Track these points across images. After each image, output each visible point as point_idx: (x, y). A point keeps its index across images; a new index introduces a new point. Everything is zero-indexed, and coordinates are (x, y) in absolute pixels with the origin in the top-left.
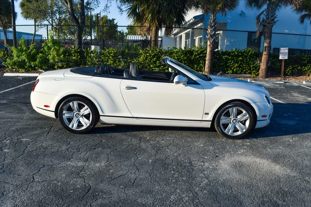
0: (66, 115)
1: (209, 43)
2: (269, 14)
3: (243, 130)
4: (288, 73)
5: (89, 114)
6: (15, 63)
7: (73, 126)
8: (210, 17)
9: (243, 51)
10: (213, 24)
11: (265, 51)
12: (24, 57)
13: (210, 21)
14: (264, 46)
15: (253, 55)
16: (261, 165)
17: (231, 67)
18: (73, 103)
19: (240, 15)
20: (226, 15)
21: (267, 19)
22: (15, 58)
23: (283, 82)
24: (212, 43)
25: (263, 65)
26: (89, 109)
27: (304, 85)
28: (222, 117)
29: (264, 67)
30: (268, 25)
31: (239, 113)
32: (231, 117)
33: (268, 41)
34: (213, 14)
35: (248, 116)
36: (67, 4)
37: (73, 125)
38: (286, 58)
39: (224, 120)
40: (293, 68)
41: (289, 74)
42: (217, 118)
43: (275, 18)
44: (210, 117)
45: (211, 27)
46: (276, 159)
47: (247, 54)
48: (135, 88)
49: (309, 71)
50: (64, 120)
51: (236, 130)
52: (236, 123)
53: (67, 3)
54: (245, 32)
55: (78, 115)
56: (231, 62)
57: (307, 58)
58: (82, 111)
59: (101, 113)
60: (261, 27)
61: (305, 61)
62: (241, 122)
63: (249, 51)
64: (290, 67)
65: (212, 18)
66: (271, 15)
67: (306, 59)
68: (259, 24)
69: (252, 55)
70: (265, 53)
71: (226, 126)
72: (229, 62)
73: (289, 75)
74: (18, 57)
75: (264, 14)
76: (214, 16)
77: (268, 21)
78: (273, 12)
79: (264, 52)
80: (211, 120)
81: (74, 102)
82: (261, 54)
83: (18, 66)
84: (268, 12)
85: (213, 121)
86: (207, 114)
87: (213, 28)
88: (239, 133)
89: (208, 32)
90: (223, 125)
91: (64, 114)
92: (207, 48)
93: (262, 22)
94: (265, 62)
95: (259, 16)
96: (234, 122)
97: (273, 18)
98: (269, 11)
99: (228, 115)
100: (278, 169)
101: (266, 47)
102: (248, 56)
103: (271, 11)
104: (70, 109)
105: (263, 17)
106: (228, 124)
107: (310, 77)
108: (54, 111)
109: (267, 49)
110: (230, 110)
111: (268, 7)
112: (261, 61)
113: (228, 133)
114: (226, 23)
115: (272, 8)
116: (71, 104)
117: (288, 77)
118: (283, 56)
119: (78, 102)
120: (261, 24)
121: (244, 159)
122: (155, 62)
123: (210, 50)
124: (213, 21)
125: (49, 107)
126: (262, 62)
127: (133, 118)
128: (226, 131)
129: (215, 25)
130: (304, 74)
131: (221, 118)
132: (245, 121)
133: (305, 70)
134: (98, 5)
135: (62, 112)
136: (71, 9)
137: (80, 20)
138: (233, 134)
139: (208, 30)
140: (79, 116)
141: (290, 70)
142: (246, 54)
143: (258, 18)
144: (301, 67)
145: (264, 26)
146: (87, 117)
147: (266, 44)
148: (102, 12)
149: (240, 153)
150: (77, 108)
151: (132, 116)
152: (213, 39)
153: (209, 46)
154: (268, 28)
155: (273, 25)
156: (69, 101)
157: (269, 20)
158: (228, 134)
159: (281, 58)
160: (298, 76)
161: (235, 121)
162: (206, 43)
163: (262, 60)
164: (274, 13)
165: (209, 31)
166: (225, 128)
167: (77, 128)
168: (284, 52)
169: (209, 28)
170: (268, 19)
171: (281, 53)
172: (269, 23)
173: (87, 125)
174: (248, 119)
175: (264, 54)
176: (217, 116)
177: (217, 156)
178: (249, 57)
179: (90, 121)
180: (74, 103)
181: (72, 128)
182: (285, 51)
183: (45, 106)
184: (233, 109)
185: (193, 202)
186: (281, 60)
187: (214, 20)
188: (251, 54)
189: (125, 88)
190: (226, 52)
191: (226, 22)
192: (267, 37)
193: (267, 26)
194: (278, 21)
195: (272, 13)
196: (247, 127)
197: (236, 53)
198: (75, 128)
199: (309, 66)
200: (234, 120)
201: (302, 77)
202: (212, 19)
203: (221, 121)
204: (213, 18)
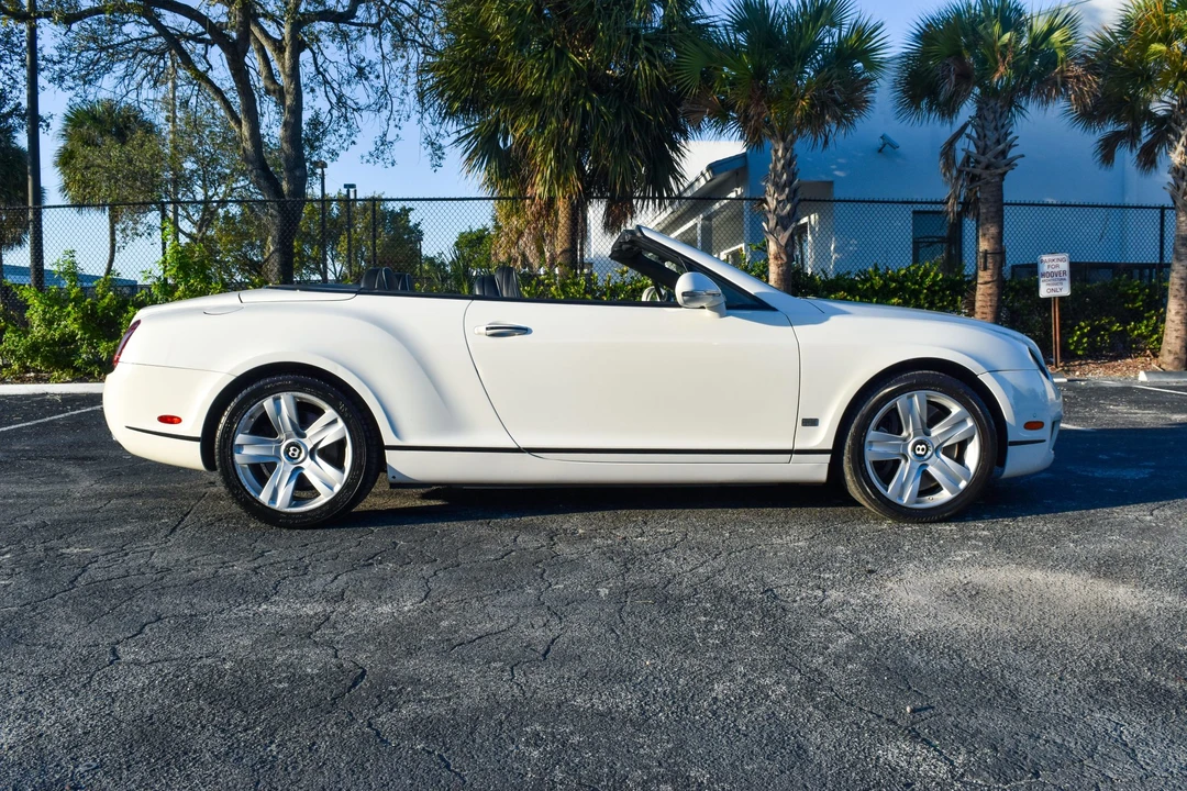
0: (247, 451)
1: (772, 248)
2: (987, 132)
3: (957, 484)
4: (1077, 348)
5: (341, 444)
6: (34, 349)
7: (274, 498)
8: (772, 152)
9: (903, 272)
10: (785, 176)
11: (985, 269)
12: (71, 324)
13: (771, 166)
14: (977, 252)
15: (940, 286)
16: (1053, 589)
18: (277, 401)
19: (880, 151)
20: (826, 142)
21: (981, 151)
22: (38, 331)
23: (1065, 380)
24: (786, 245)
26: (341, 423)
27: (1142, 383)
28: (872, 434)
30: (985, 174)
31: (937, 414)
32: (905, 434)
33: (993, 230)
34: (784, 139)
35: (970, 423)
36: (240, 127)
37: (278, 493)
38: (1066, 291)
39: (878, 447)
40: (1095, 331)
41: (1080, 353)
42: (853, 440)
43: (1010, 146)
44: (823, 436)
45: (779, 188)
46: (1108, 568)
47: (920, 285)
48: (524, 331)
49: (1155, 337)
50: (239, 471)
51: (929, 486)
52: (929, 453)
53: (239, 122)
54: (905, 206)
55: (295, 450)
57: (1142, 290)
58: (310, 432)
59: (388, 438)
60: (961, 182)
61: (1134, 302)
62: (948, 451)
63: (926, 274)
64: (1083, 324)
65: (780, 153)
66: (992, 136)
67: (1136, 296)
68: (954, 173)
69: (937, 288)
70: (984, 276)
71: (887, 469)
73: (1080, 357)
74: (49, 323)
75: (968, 136)
76: (786, 150)
77: (984, 160)
78: (1000, 125)
79: (981, 273)
80: (830, 447)
81: (279, 398)
82: (970, 282)
83: (45, 359)
84: (983, 127)
85: (836, 452)
86: (811, 422)
87: (787, 190)
88: (945, 495)
89: (767, 207)
90: (878, 466)
91: (241, 446)
92: (766, 266)
93: (963, 165)
94: (987, 310)
95: (951, 143)
96: (920, 452)
97: (1001, 147)
98: (986, 124)
99: (892, 424)
100: (1123, 595)
101: (986, 252)
102: (921, 292)
103: (993, 124)
104: (264, 428)
105: (964, 146)
106: (897, 463)
107: (1160, 358)
108: (199, 435)
109: (989, 260)
110: (900, 402)
111: (980, 109)
112: (974, 309)
113: (901, 496)
114: (831, 183)
115: (995, 112)
116: (268, 404)
117: (1080, 365)
118: (1054, 285)
119: (295, 397)
120: (960, 172)
121: (978, 576)
123: (778, 274)
124: (783, 167)
125: (179, 420)
126: (977, 310)
127: (518, 450)
128: (891, 491)
129: (791, 183)
130: (1137, 349)
131: (869, 439)
132: (963, 445)
133: (1139, 335)
134: (353, 138)
135: (233, 441)
136: (252, 143)
137: (288, 183)
138: (917, 502)
139: (769, 199)
140: (300, 452)
141: (1083, 335)
142: (914, 284)
143: (948, 150)
144: (1125, 323)
145: (973, 178)
146: (333, 454)
147: (986, 243)
148: (368, 161)
149: (959, 558)
150: (290, 419)
151: (514, 446)
152: (787, 234)
153: (776, 258)
154: (988, 183)
155: (1005, 173)
156: (262, 394)
157: (990, 155)
158: (898, 501)
159: (1045, 291)
160: (1115, 358)
161: (921, 447)
162: (764, 249)
163: (978, 304)
164: (1004, 131)
165: (772, 203)
166: (886, 481)
167: (290, 506)
168: (1056, 270)
169: (772, 192)
170: (984, 154)
171: (1043, 275)
172: (987, 167)
173: (331, 489)
174: (972, 438)
175: (980, 281)
176: (852, 429)
177: (871, 572)
178: (926, 297)
179: (343, 472)
180: (282, 401)
181: (272, 506)
182: (1057, 266)
183: (164, 419)
184: (911, 397)
185: (813, 699)
186: (1048, 300)
187: (788, 164)
188: (934, 283)
189: (484, 330)
190: (840, 282)
191: (830, 179)
192: (987, 219)
193: (983, 176)
194: (1023, 156)
195: (996, 129)
196: (972, 470)
197: (878, 281)
198: (282, 502)
199: (1151, 317)
200: (920, 442)
201: (1129, 360)
202: (778, 160)
203: (867, 450)
204: (784, 156)
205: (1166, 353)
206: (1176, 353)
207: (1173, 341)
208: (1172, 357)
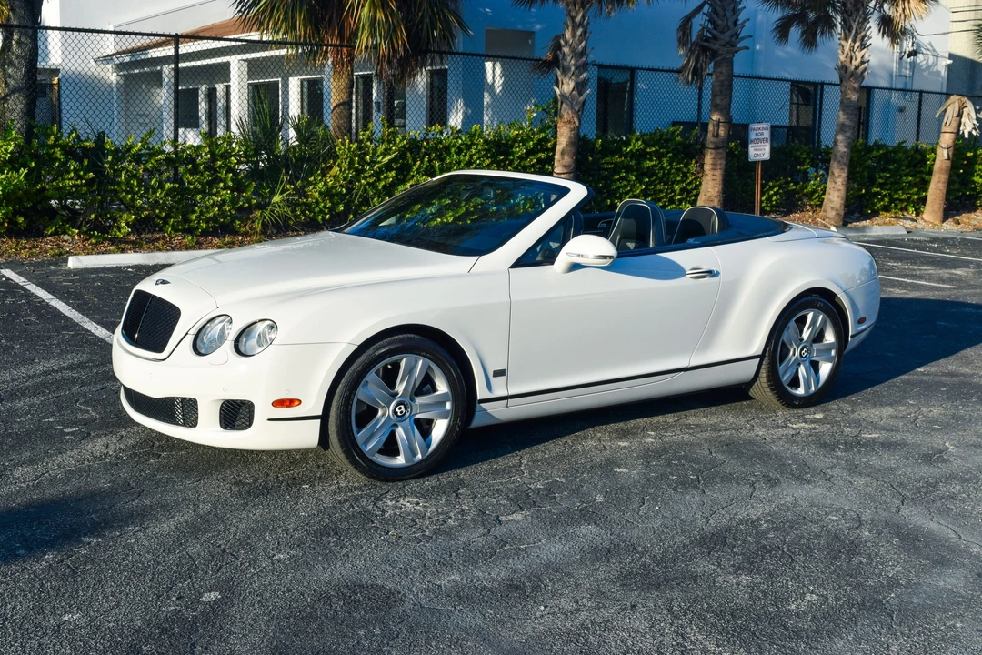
1: (565, 112)
2: (727, 13)
4: (767, 205)
10: (583, 44)
11: (717, 136)
17: (621, 194)
21: (719, 28)
24: (579, 110)
25: (711, 183)
29: (717, 190)
30: (722, 50)
33: (723, 102)
38: (767, 155)
41: (768, 209)
43: (741, 27)
56: (622, 179)
61: (802, 165)
64: (771, 183)
66: (730, 17)
70: (715, 142)
72: (617, 177)
75: (704, 14)
77: (722, 37)
78: (737, 7)
79: (711, 139)
84: (723, 8)
87: (584, 58)
89: (559, 72)
93: (698, 38)
94: (719, 173)
95: (689, 18)
97: (736, 27)
101: (720, 121)
103: (732, 6)
109: (722, 128)
114: (533, 33)
118: (760, 151)
120: (695, 44)
122: (389, 190)
123: (570, 138)
124: (581, 35)
126: (707, 172)
139: (565, 64)
142: (661, 147)
143: (685, 26)
147: (719, 113)
152: (582, 99)
153: (569, 122)
154: (724, 58)
157: (728, 34)
159: (752, 155)
163: (707, 167)
164: (738, 12)
165: (569, 69)
168: (762, 137)
169: (569, 58)
170: (722, 31)
171: (752, 141)
172: (724, 44)
175: (708, 146)
182: (762, 134)
197: (639, 145)
205: (829, 209)
206: (837, 210)
207: (835, 199)
208: (834, 213)
